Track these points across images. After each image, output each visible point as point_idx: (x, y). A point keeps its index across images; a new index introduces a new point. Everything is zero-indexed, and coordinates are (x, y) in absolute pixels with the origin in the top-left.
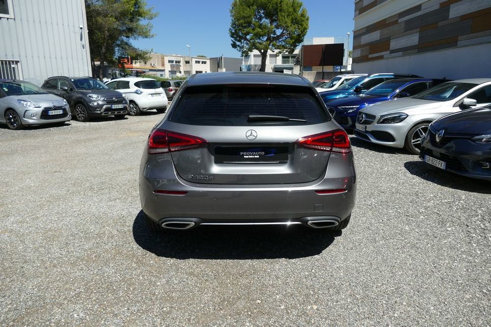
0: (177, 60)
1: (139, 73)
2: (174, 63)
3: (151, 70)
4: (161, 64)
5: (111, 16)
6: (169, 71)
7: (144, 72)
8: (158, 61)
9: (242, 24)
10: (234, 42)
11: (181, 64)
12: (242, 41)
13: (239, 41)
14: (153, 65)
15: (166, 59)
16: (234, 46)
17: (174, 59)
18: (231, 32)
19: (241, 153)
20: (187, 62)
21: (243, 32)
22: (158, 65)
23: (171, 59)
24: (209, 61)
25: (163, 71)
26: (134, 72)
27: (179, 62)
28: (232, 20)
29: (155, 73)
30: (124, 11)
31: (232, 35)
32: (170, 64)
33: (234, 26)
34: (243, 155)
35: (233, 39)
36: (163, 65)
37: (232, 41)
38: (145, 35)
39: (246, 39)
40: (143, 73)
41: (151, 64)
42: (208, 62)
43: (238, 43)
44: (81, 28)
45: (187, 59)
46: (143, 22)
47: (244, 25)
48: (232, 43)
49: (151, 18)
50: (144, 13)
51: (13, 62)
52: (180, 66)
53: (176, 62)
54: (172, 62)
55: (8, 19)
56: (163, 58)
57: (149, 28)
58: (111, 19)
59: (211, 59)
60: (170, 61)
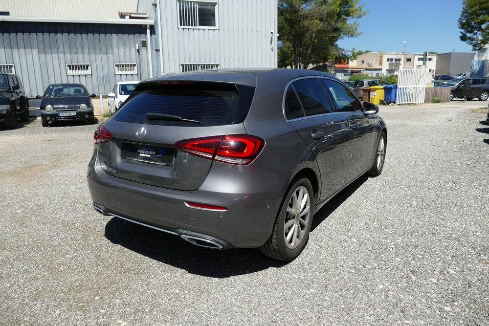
0: (397, 58)
1: (355, 73)
2: (394, 61)
3: (366, 69)
4: (378, 63)
5: (316, 19)
6: (387, 70)
7: (360, 71)
8: (376, 60)
9: (476, 12)
10: (464, 34)
11: (402, 62)
12: (475, 32)
13: (471, 32)
14: (370, 64)
15: (385, 58)
16: (463, 38)
17: (394, 57)
18: (461, 23)
19: (139, 151)
20: (409, 60)
21: (476, 21)
22: (376, 63)
23: (390, 57)
24: (436, 57)
25: (380, 70)
26: (349, 71)
27: (399, 60)
28: (463, 8)
29: (371, 72)
30: (330, 12)
31: (462, 26)
32: (388, 62)
33: (466, 15)
34: (139, 153)
35: (463, 31)
36: (381, 64)
37: (461, 33)
38: (351, 33)
39: (480, 29)
40: (357, 73)
41: (368, 63)
42: (434, 58)
43: (469, 35)
44: (272, 33)
45: (408, 57)
46: (350, 21)
47: (478, 12)
48: (461, 35)
49: (360, 17)
50: (353, 12)
51: (214, 65)
52: (400, 64)
53: (396, 60)
54: (392, 60)
55: (214, 30)
56: (381, 57)
57: (355, 27)
58: (316, 21)
59: (438, 55)
60: (388, 60)
